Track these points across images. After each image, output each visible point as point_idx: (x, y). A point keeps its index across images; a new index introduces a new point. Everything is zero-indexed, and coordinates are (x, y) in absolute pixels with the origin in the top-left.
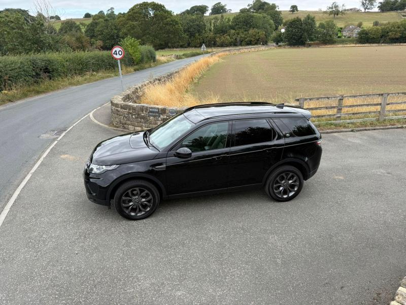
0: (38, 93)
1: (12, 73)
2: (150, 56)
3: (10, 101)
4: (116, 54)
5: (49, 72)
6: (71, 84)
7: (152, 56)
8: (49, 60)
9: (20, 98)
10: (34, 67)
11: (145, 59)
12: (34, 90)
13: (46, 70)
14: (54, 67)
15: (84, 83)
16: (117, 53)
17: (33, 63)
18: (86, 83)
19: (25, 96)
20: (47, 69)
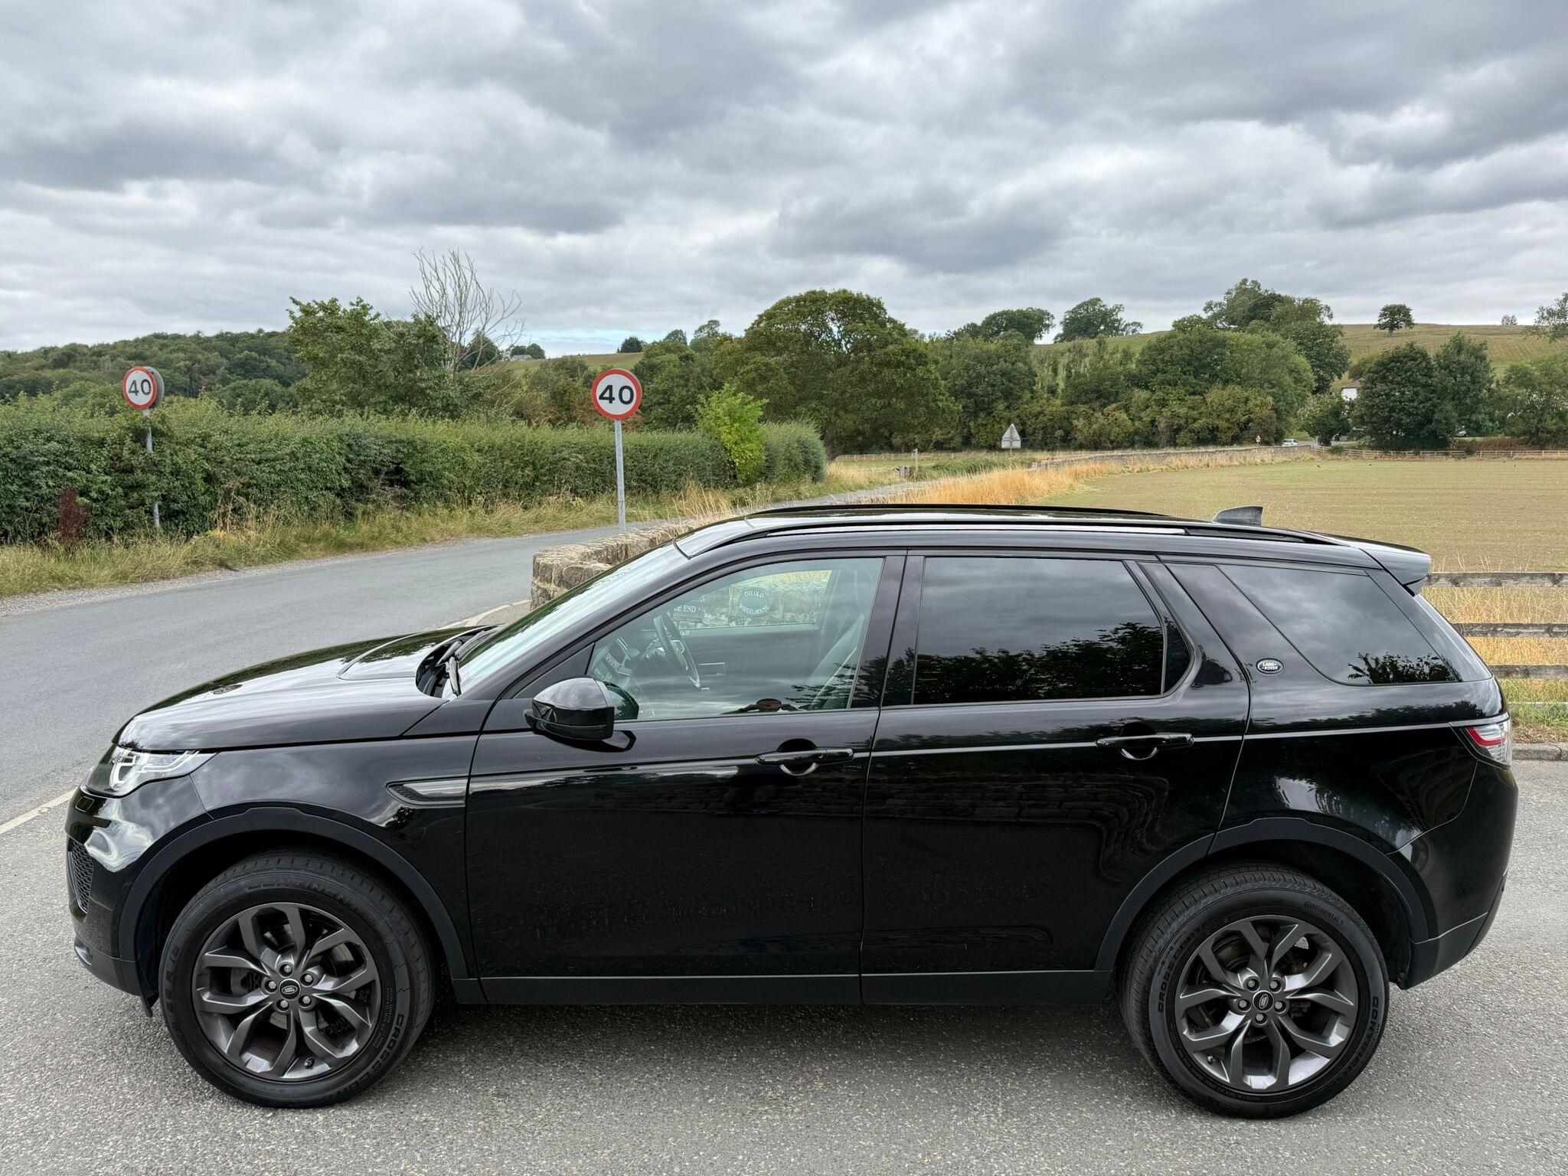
0: (341, 547)
1: (263, 473)
2: (800, 459)
3: (223, 564)
4: (611, 399)
5: (405, 484)
6: (478, 530)
7: (807, 462)
8: (411, 443)
9: (264, 560)
10: (349, 461)
11: (781, 468)
12: (326, 536)
13: (397, 476)
14: (428, 467)
15: (528, 532)
16: (616, 394)
17: (349, 445)
18: (535, 532)
19: (287, 551)
20: (398, 470)
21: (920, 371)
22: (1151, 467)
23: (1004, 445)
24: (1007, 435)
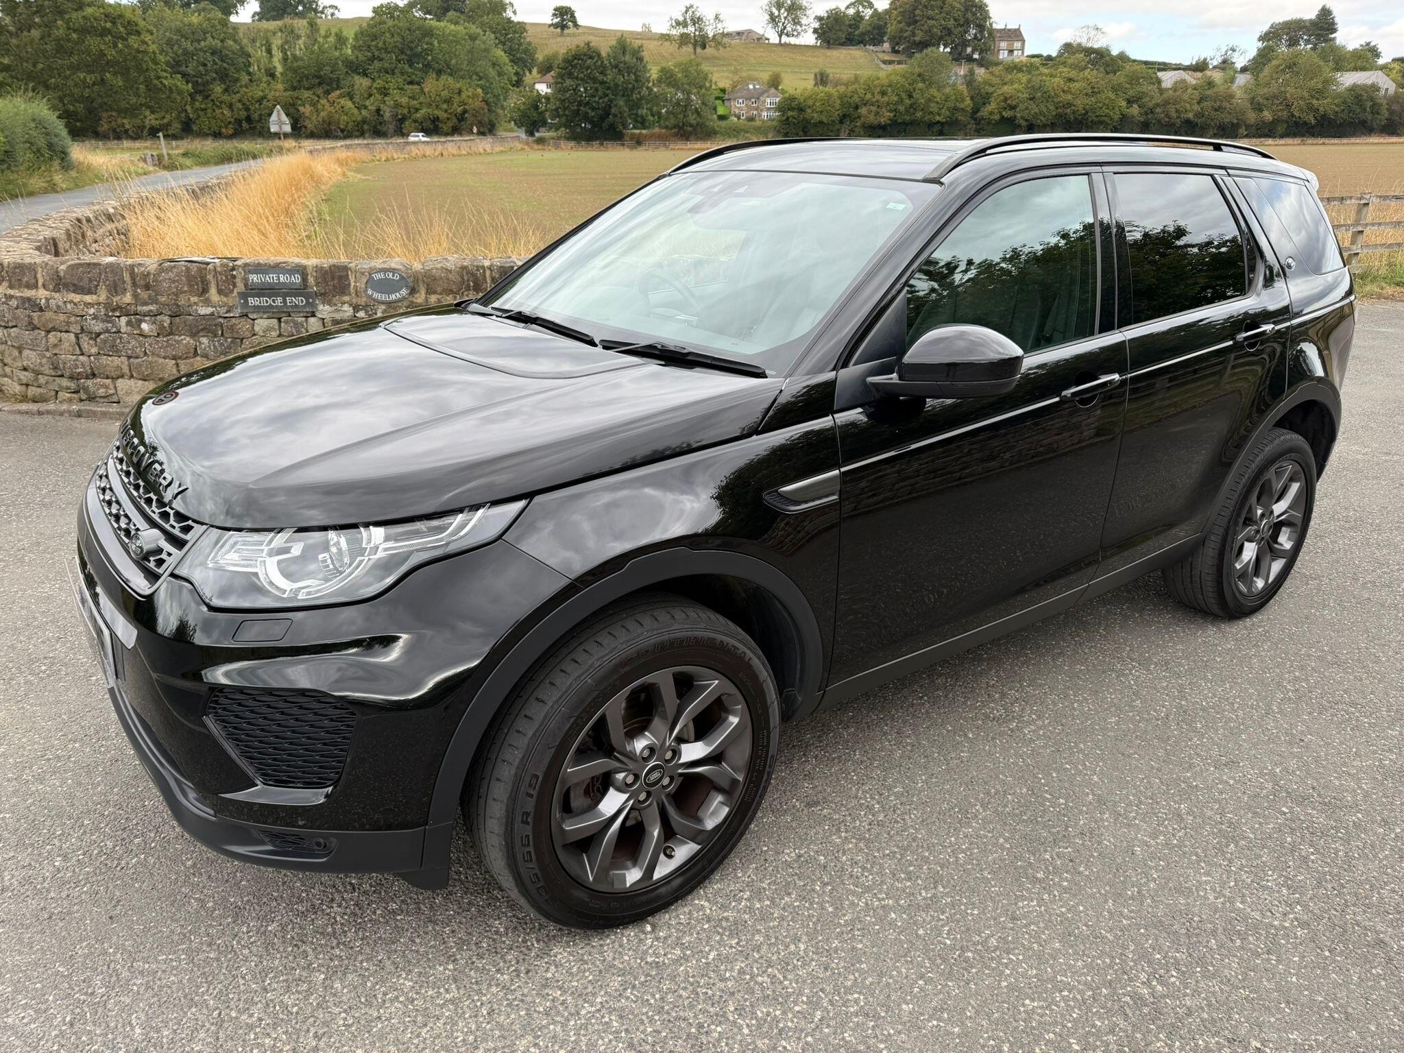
11: (24, 155)
21: (133, 41)
22: (396, 156)
23: (274, 129)
24: (274, 117)
